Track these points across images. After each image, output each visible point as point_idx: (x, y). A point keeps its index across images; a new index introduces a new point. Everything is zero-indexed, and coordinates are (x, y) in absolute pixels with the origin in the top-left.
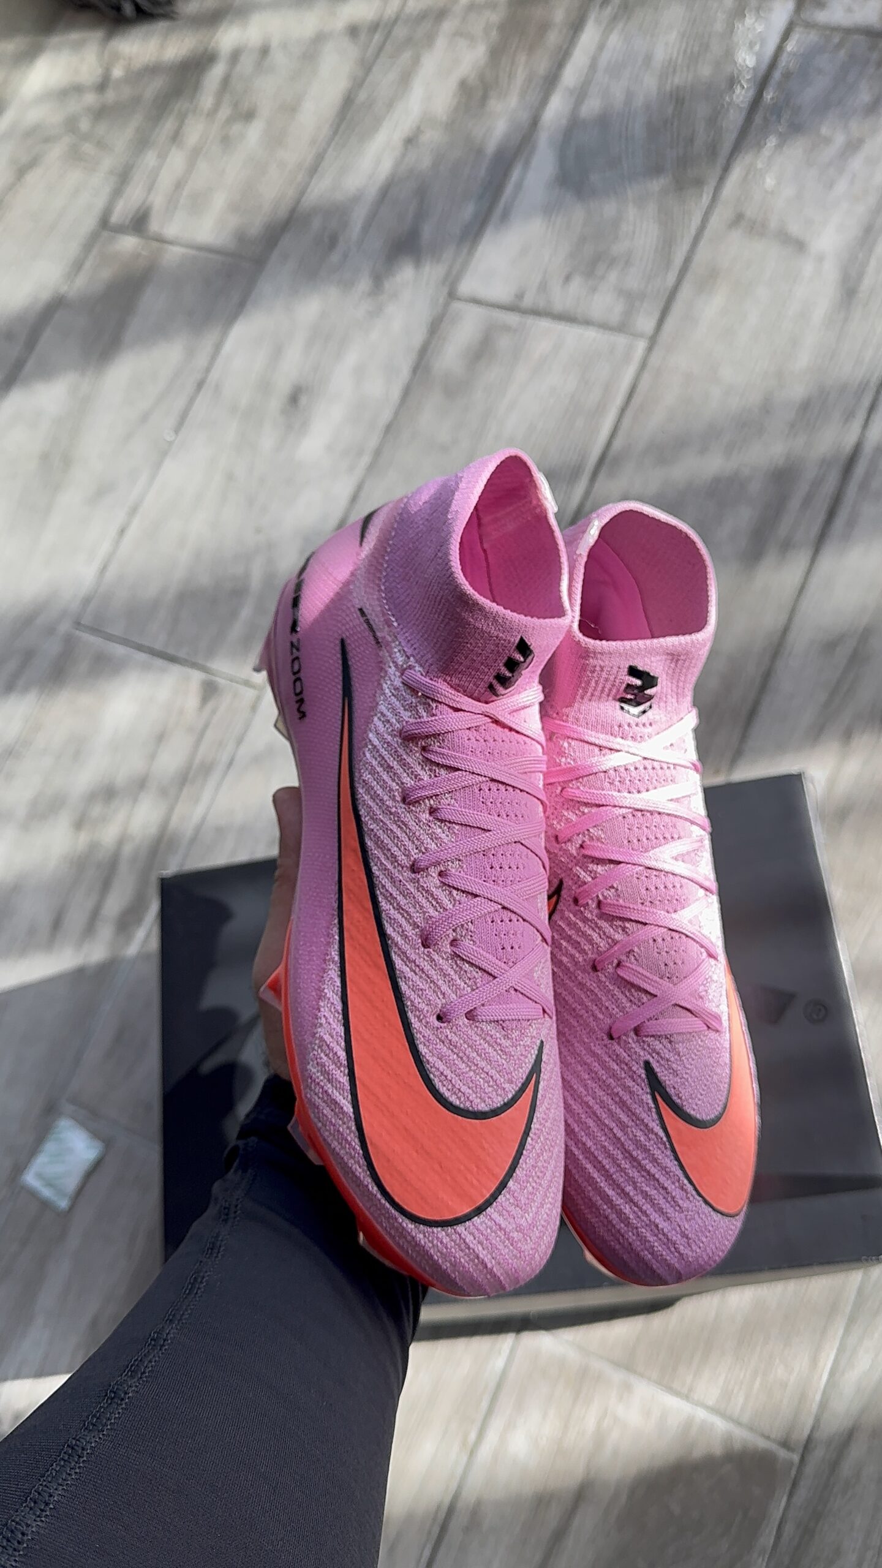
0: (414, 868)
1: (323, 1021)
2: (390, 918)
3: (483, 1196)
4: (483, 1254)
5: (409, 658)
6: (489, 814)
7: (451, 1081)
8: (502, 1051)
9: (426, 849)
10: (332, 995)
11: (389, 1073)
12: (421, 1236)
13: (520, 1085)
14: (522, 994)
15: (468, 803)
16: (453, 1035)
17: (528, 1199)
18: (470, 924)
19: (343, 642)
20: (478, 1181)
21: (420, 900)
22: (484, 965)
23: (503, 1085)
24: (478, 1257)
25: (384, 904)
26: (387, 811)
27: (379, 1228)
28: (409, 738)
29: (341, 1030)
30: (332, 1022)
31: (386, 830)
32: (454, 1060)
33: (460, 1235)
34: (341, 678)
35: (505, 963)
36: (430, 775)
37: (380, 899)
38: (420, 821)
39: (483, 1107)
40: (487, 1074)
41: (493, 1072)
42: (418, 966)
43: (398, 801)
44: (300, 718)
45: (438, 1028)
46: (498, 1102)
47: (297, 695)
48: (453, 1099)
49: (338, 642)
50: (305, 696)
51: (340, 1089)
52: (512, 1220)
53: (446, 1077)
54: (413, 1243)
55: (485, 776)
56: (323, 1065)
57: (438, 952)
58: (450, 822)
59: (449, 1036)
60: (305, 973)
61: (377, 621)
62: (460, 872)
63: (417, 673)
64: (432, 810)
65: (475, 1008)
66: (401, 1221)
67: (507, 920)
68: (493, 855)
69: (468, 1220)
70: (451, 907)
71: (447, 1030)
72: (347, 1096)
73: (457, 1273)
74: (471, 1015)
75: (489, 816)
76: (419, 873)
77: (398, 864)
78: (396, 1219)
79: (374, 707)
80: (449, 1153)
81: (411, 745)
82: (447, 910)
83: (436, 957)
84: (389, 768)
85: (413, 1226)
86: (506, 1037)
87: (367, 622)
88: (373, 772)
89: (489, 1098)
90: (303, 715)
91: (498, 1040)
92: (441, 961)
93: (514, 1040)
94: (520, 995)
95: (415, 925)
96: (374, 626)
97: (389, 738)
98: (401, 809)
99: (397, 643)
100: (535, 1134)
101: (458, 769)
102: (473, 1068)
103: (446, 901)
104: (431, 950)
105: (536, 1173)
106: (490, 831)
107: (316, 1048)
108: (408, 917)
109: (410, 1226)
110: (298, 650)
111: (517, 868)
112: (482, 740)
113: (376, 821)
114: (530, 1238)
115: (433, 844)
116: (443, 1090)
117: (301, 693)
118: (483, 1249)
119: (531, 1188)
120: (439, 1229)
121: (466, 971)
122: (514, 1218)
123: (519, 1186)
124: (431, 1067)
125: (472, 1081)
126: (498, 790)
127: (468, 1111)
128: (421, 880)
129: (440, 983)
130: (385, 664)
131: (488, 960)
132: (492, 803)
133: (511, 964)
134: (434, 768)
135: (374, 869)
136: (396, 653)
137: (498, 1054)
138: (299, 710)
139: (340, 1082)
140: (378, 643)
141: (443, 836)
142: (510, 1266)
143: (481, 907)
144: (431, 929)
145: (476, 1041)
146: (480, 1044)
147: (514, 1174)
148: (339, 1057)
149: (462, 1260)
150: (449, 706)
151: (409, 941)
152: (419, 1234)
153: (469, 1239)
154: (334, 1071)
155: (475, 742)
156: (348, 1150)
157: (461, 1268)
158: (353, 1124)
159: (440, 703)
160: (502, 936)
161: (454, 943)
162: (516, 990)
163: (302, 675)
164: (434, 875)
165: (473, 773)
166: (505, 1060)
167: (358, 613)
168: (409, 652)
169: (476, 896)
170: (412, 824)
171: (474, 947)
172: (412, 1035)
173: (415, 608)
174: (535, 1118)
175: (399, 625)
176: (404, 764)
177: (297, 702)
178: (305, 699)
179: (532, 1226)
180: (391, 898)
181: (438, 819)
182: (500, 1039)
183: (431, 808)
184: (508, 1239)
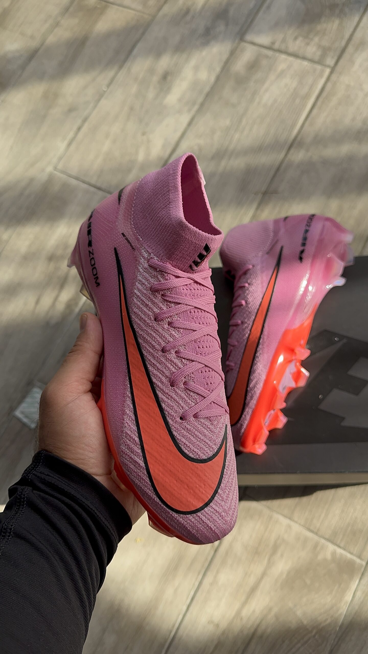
0: (164, 350)
1: (126, 425)
2: (154, 374)
4: (210, 524)
5: (150, 254)
6: (195, 323)
7: (189, 447)
8: (210, 431)
9: (168, 341)
10: (129, 412)
11: (160, 446)
12: (181, 519)
13: (219, 445)
14: (217, 404)
15: (185, 319)
16: (188, 426)
17: (227, 497)
18: (192, 374)
19: (115, 249)
20: (205, 491)
21: (168, 365)
22: (200, 392)
23: (212, 446)
24: (208, 525)
25: (150, 368)
26: (148, 325)
27: (160, 517)
28: (154, 291)
29: (135, 428)
30: (131, 425)
31: (148, 334)
32: (190, 437)
33: (199, 517)
34: (116, 266)
35: (208, 391)
36: (167, 307)
37: (148, 366)
38: (164, 329)
39: (204, 457)
40: (205, 442)
41: (207, 441)
42: (169, 395)
43: (153, 320)
44: (97, 286)
45: (181, 423)
46: (211, 454)
47: (94, 275)
48: (191, 455)
49: (113, 249)
50: (99, 275)
51: (138, 456)
52: (221, 508)
53: (187, 445)
54: (178, 523)
55: (192, 306)
56: (128, 445)
57: (178, 388)
58: (178, 328)
59: (187, 426)
60: (114, 404)
61: (131, 239)
62: (185, 351)
63: (156, 260)
64: (169, 323)
65: (197, 412)
66: (171, 513)
67: (207, 371)
68: (199, 342)
69: (202, 510)
70: (182, 367)
71: (185, 424)
72: (141, 459)
73: (199, 535)
74: (196, 416)
75: (195, 324)
76: (166, 353)
77: (156, 349)
78: (169, 513)
79: (135, 278)
80: (191, 480)
81: (156, 294)
82: (180, 368)
83: (177, 390)
84: (147, 305)
86: (212, 424)
87: (127, 239)
88: (139, 308)
89: (207, 453)
90: (98, 284)
91: (209, 426)
92: (180, 392)
93: (215, 426)
94: (216, 405)
95: (167, 377)
96: (130, 241)
97: (145, 292)
98: (155, 324)
99: (143, 248)
100: (227, 467)
101: (180, 304)
102: (198, 440)
103: (180, 365)
104: (175, 388)
105: (229, 485)
106: (196, 331)
107: (124, 438)
108: (163, 373)
109: (176, 515)
110: (93, 254)
111: (209, 347)
112: (189, 290)
113: (142, 330)
114: (229, 515)
115: (171, 339)
116: (186, 451)
117: (96, 274)
118: (210, 522)
119: (228, 492)
120: (190, 515)
121: (192, 396)
122: (222, 506)
123: (223, 492)
124: (180, 441)
125: (198, 446)
126: (198, 312)
127: (198, 460)
128: (167, 356)
129: (181, 402)
130: (138, 258)
131: (201, 390)
132: (196, 318)
133: (211, 391)
134: (168, 304)
135: (144, 352)
136: (143, 252)
137: (209, 433)
138: (96, 282)
139: (137, 452)
140: (133, 248)
141: (175, 335)
142: (222, 528)
143: (196, 366)
144: (174, 378)
145: (199, 428)
146: (201, 429)
147: (220, 487)
148: (136, 441)
149: (201, 528)
150: (173, 275)
151: (164, 384)
152: (180, 518)
153: (204, 518)
154: (134, 448)
155: (186, 291)
156: (144, 484)
157: (201, 532)
158: (145, 471)
159: (169, 274)
160: (210, 378)
161: (185, 383)
162: (214, 403)
163: (96, 266)
164: (173, 353)
165: (187, 305)
166: (212, 435)
167: (122, 235)
168: (150, 251)
169: (193, 361)
170: (160, 330)
171: (195, 385)
172: (170, 428)
173: (151, 231)
174: (227, 460)
175: (143, 239)
176: (153, 303)
177: (95, 279)
178: (99, 277)
179: (230, 508)
180: (154, 366)
181: (173, 327)
182: (209, 425)
183: (169, 322)
184: (220, 516)
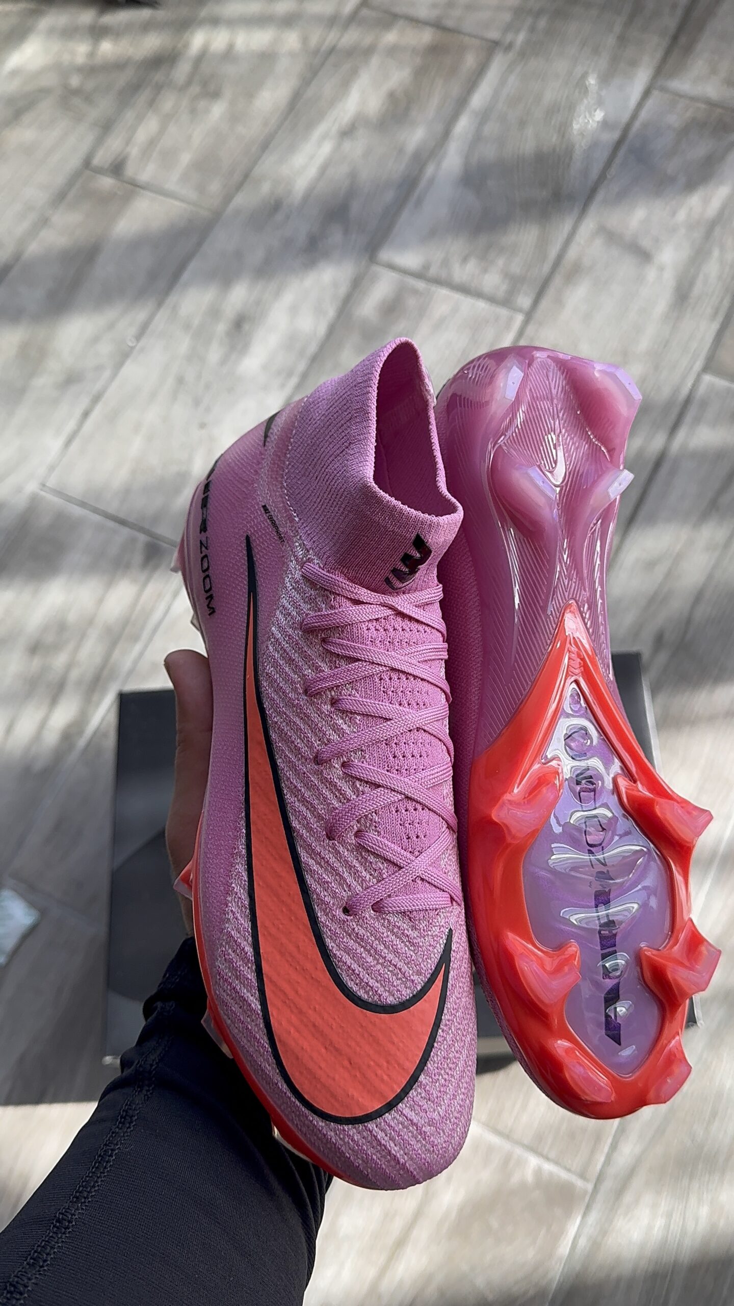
0: (318, 760)
1: (231, 916)
2: (295, 810)
3: (393, 1090)
4: (394, 1149)
5: (308, 551)
6: (391, 703)
7: (358, 975)
8: (410, 942)
9: (329, 740)
10: (240, 889)
11: (296, 969)
12: (332, 1134)
13: (429, 976)
14: (429, 883)
15: (369, 692)
16: (360, 928)
17: (440, 1091)
18: (374, 814)
19: (248, 538)
20: (388, 1076)
21: (324, 791)
22: (390, 856)
23: (412, 977)
24: (390, 1152)
25: (289, 797)
26: (290, 704)
27: (290, 1124)
28: (309, 631)
29: (247, 925)
30: (240, 918)
31: (289, 722)
32: (361, 954)
33: (371, 1132)
34: (247, 574)
35: (410, 852)
36: (331, 666)
37: (285, 792)
38: (322, 713)
39: (391, 1000)
40: (395, 966)
41: (400, 964)
42: (323, 858)
43: (300, 694)
44: (210, 614)
45: (344, 921)
46: (407, 994)
47: (207, 592)
48: (361, 993)
49: (243, 539)
50: (214, 592)
51: (249, 987)
52: (423, 1114)
53: (353, 971)
54: (324, 1141)
55: (385, 666)
56: (231, 961)
57: (343, 843)
58: (351, 713)
59: (356, 929)
60: (213, 868)
61: (279, 518)
62: (363, 763)
63: (315, 566)
64: (334, 701)
65: (381, 900)
66: (312, 1118)
67: (411, 809)
68: (396, 744)
69: (379, 1117)
70: (355, 797)
71: (354, 923)
72: (255, 993)
73: (369, 1170)
74: (378, 907)
75: (391, 705)
76: (322, 764)
77: (302, 756)
78: (307, 1117)
79: (275, 602)
80: (358, 1049)
81: (311, 637)
82: (350, 800)
83: (341, 849)
84: (290, 661)
85: (324, 1124)
86: (414, 928)
87: (271, 518)
88: (276, 665)
89: (398, 991)
90: (212, 611)
91: (406, 931)
92: (346, 853)
93: (422, 931)
94: (427, 885)
95: (319, 817)
96: (277, 522)
97: (290, 631)
98: (303, 700)
99: (298, 537)
100: (446, 1025)
101: (358, 660)
102: (380, 961)
103: (349, 792)
104: (336, 842)
105: (448, 1065)
106: (390, 720)
107: (224, 943)
108: (312, 809)
109: (320, 1124)
110: (206, 548)
111: (420, 756)
112: (382, 630)
113: (279, 714)
114: (443, 1131)
115: (335, 735)
116: (350, 984)
117: (210, 589)
118: (396, 1145)
119: (443, 1080)
120: (350, 1126)
121: (371, 863)
122: (426, 1112)
123: (431, 1080)
124: (339, 961)
125: (380, 975)
126: (398, 679)
127: (377, 1006)
128: (325, 771)
129: (346, 875)
130: (287, 559)
131: (393, 850)
132: (393, 692)
133: (417, 853)
134: (334, 659)
135: (279, 761)
136: (297, 547)
137: (406, 945)
138: (208, 606)
139: (247, 979)
140: (280, 538)
141: (345, 727)
142: (423, 1161)
143: (383, 797)
144: (335, 821)
145: (383, 934)
146: (388, 936)
147: (426, 1068)
148: (247, 953)
149: (374, 1157)
150: (347, 598)
151: (314, 833)
152: (330, 1131)
153: (380, 1135)
154: (242, 968)
155: (375, 632)
156: (256, 1048)
157: (374, 1165)
158: (262, 1021)
159: (339, 595)
160: (407, 825)
161: (358, 834)
162: (422, 880)
163: (210, 572)
164: (337, 766)
165: (373, 663)
166: (414, 951)
167: (262, 509)
168: (308, 544)
169: (378, 786)
170: (314, 716)
171: (379, 838)
172: (319, 929)
173: (315, 502)
174: (445, 1009)
175: (300, 519)
176: (306, 657)
177: (207, 599)
178: (214, 595)
179: (444, 1118)
180: (296, 791)
181: (340, 710)
182: (408, 930)
183: (332, 698)
184: (420, 1134)
